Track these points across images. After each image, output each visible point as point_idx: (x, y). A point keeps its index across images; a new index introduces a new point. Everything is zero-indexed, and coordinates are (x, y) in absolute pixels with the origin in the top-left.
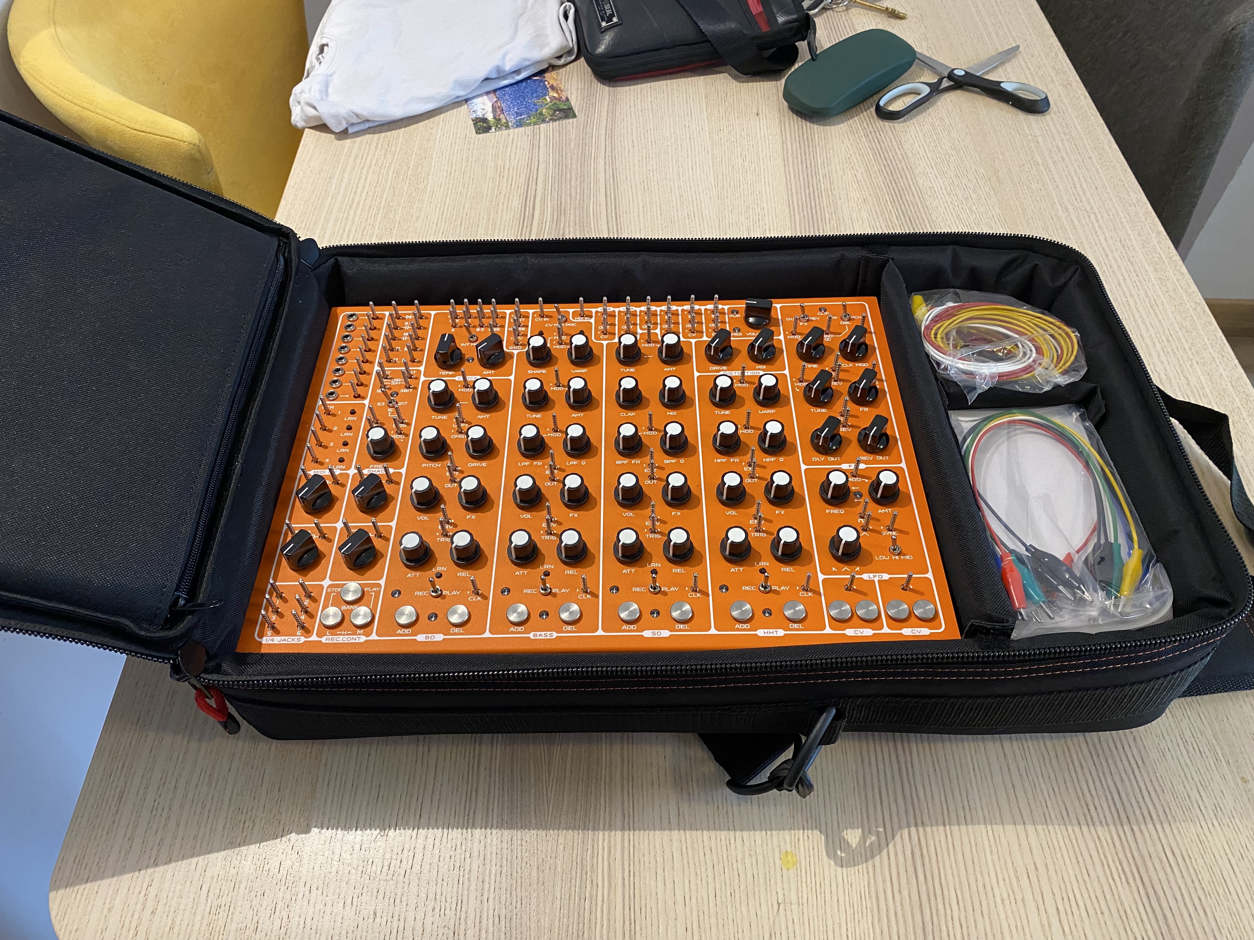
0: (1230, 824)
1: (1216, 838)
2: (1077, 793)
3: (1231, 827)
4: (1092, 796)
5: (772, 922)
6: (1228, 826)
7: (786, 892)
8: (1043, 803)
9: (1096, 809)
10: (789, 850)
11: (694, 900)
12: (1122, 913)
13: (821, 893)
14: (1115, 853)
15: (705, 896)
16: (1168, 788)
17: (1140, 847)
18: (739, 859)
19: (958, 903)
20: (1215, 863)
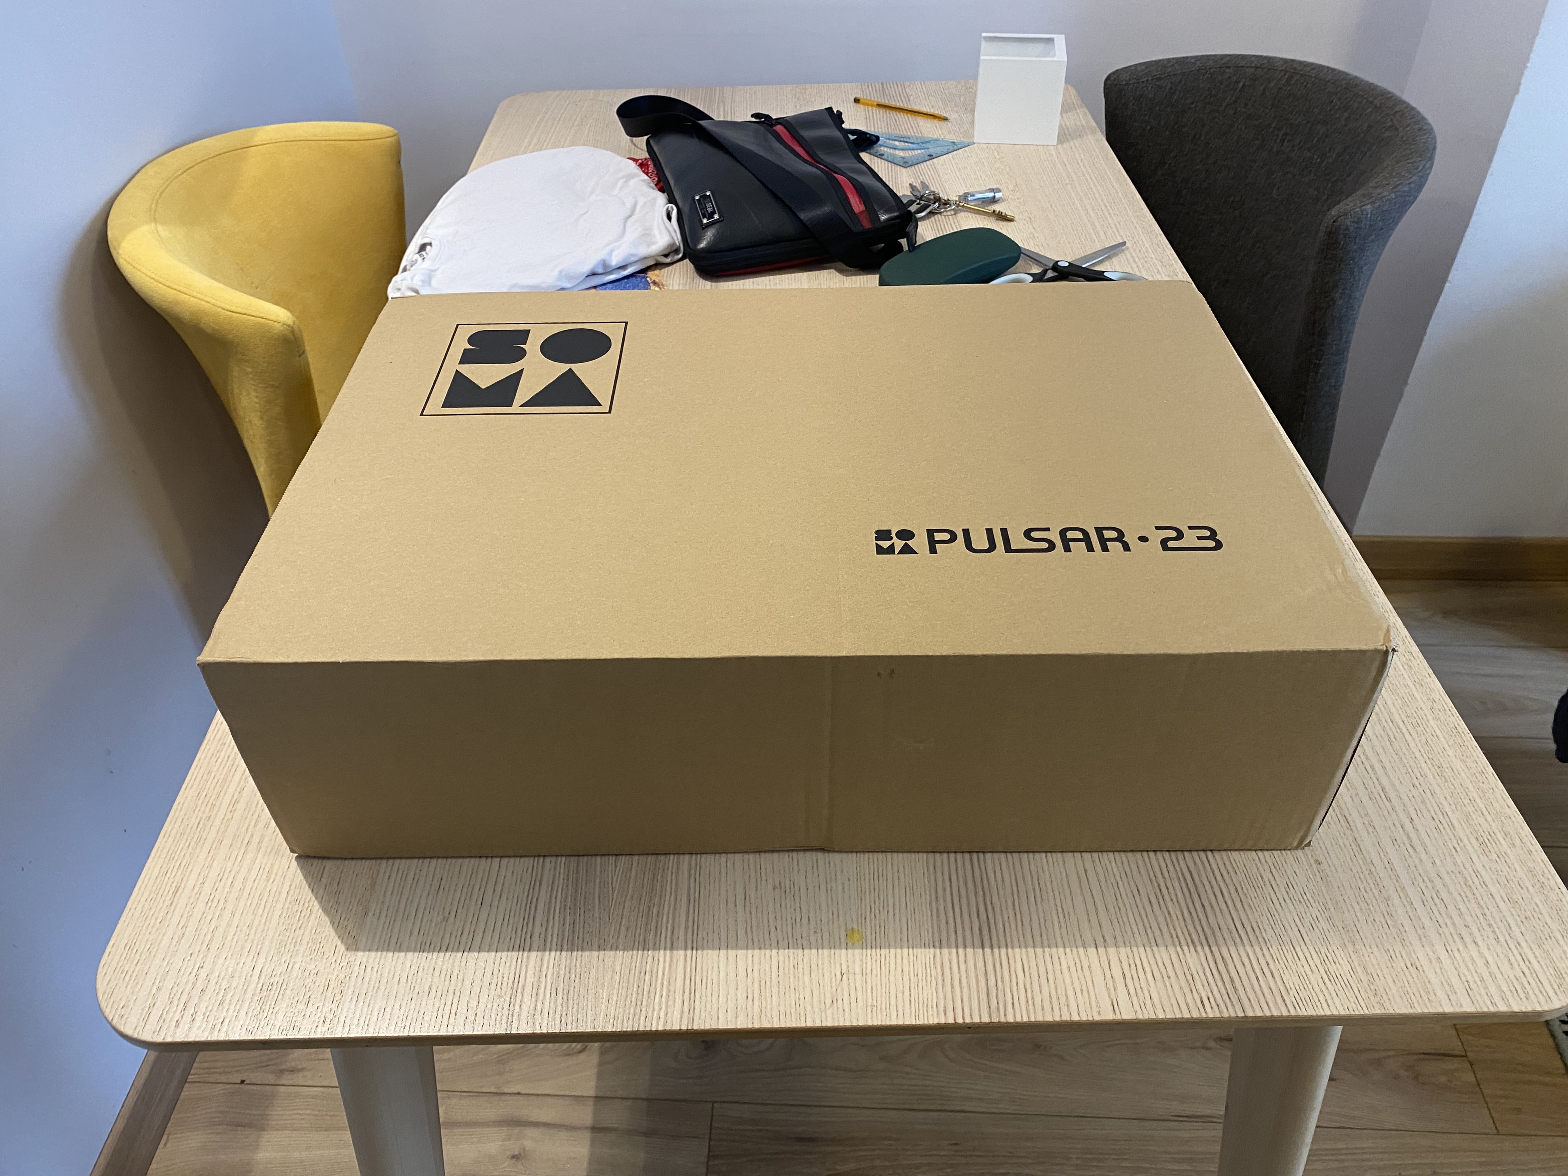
0: (1302, 899)
1: (1286, 910)
2: (1149, 876)
3: (1303, 901)
4: (1164, 878)
5: (834, 989)
6: (1300, 901)
7: (850, 964)
8: (1115, 885)
9: (1168, 889)
10: (855, 927)
11: (756, 971)
12: (1189, 978)
13: (885, 964)
14: (1184, 926)
15: (768, 968)
16: (1241, 870)
17: (1210, 921)
18: (804, 935)
19: (1024, 970)
20: (1284, 932)
